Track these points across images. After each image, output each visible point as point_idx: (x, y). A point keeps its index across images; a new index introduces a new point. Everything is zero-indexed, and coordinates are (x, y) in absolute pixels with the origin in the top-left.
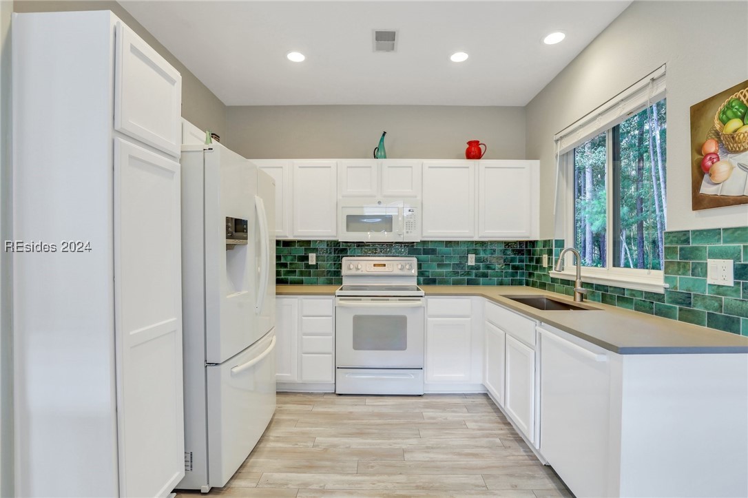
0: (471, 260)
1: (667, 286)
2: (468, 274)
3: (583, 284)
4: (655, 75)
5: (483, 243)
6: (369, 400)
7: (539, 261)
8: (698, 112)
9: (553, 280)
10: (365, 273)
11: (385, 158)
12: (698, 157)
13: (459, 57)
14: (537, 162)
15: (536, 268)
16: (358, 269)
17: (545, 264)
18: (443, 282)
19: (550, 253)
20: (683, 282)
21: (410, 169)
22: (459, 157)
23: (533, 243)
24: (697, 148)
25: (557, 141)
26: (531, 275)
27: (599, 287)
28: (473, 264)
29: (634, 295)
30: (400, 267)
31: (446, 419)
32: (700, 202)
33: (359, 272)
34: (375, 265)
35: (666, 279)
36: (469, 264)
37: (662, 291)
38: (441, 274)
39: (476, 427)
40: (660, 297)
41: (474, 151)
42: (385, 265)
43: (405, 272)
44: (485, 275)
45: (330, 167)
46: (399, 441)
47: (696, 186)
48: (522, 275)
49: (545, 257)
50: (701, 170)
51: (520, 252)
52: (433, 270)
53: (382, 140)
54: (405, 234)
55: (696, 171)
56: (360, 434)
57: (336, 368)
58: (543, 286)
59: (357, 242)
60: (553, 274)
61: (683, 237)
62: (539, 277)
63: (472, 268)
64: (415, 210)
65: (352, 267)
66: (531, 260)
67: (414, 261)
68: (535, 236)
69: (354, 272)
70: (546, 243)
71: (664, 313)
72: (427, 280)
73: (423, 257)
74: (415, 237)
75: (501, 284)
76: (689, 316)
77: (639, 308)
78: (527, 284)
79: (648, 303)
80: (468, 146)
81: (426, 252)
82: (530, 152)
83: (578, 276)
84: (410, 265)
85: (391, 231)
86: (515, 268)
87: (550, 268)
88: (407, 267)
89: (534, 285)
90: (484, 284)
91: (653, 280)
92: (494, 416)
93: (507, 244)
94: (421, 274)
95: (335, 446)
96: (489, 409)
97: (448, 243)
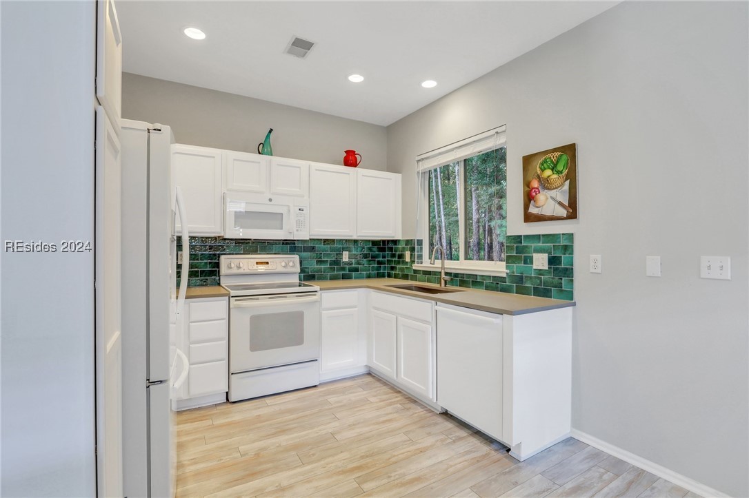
0: (345, 257)
1: (508, 271)
2: (343, 269)
3: (447, 274)
4: (499, 130)
5: (355, 241)
6: (268, 401)
7: (401, 256)
8: (528, 160)
9: (416, 271)
10: (247, 271)
11: (272, 155)
12: (527, 189)
13: (356, 78)
14: (399, 176)
15: (399, 263)
16: (239, 267)
17: (408, 259)
18: (321, 278)
19: (413, 250)
20: (518, 268)
21: (298, 169)
22: (337, 163)
23: (395, 242)
24: (527, 184)
25: (418, 161)
26: (392, 268)
27: (456, 275)
28: (347, 260)
29: (484, 280)
30: (283, 264)
31: (350, 400)
32: (529, 218)
33: (241, 271)
34: (257, 263)
35: (507, 267)
36: (344, 260)
37: (505, 275)
38: (320, 271)
39: (378, 400)
40: (502, 279)
41: (350, 160)
42: (267, 263)
43: (289, 270)
44: (356, 270)
45: (214, 157)
46: (323, 427)
47: (526, 207)
48: (385, 269)
49: (408, 254)
50: (529, 198)
51: (382, 250)
52: (313, 266)
53: (268, 136)
54: (295, 232)
55: (526, 198)
56: (283, 432)
57: (230, 374)
58: (405, 277)
59: (236, 240)
60: (416, 266)
61: (518, 239)
62: (402, 270)
63: (346, 263)
64: (304, 208)
65: (233, 265)
66: (393, 256)
67: (296, 258)
68: (398, 236)
69: (235, 271)
70: (408, 242)
71: (505, 290)
72: (307, 276)
73: (305, 254)
74: (302, 235)
75: (369, 277)
76: (521, 291)
77: (487, 288)
78: (389, 276)
79: (495, 284)
80: (345, 155)
81: (305, 249)
82: (392, 165)
83: (443, 267)
84: (292, 263)
85: (282, 229)
86: (379, 263)
87: (413, 262)
88: (291, 264)
89: (396, 276)
90: (356, 278)
91: (498, 268)
92: (385, 389)
93: (374, 243)
94: (302, 271)
95: (264, 449)
96: (378, 384)
97: (325, 241)
